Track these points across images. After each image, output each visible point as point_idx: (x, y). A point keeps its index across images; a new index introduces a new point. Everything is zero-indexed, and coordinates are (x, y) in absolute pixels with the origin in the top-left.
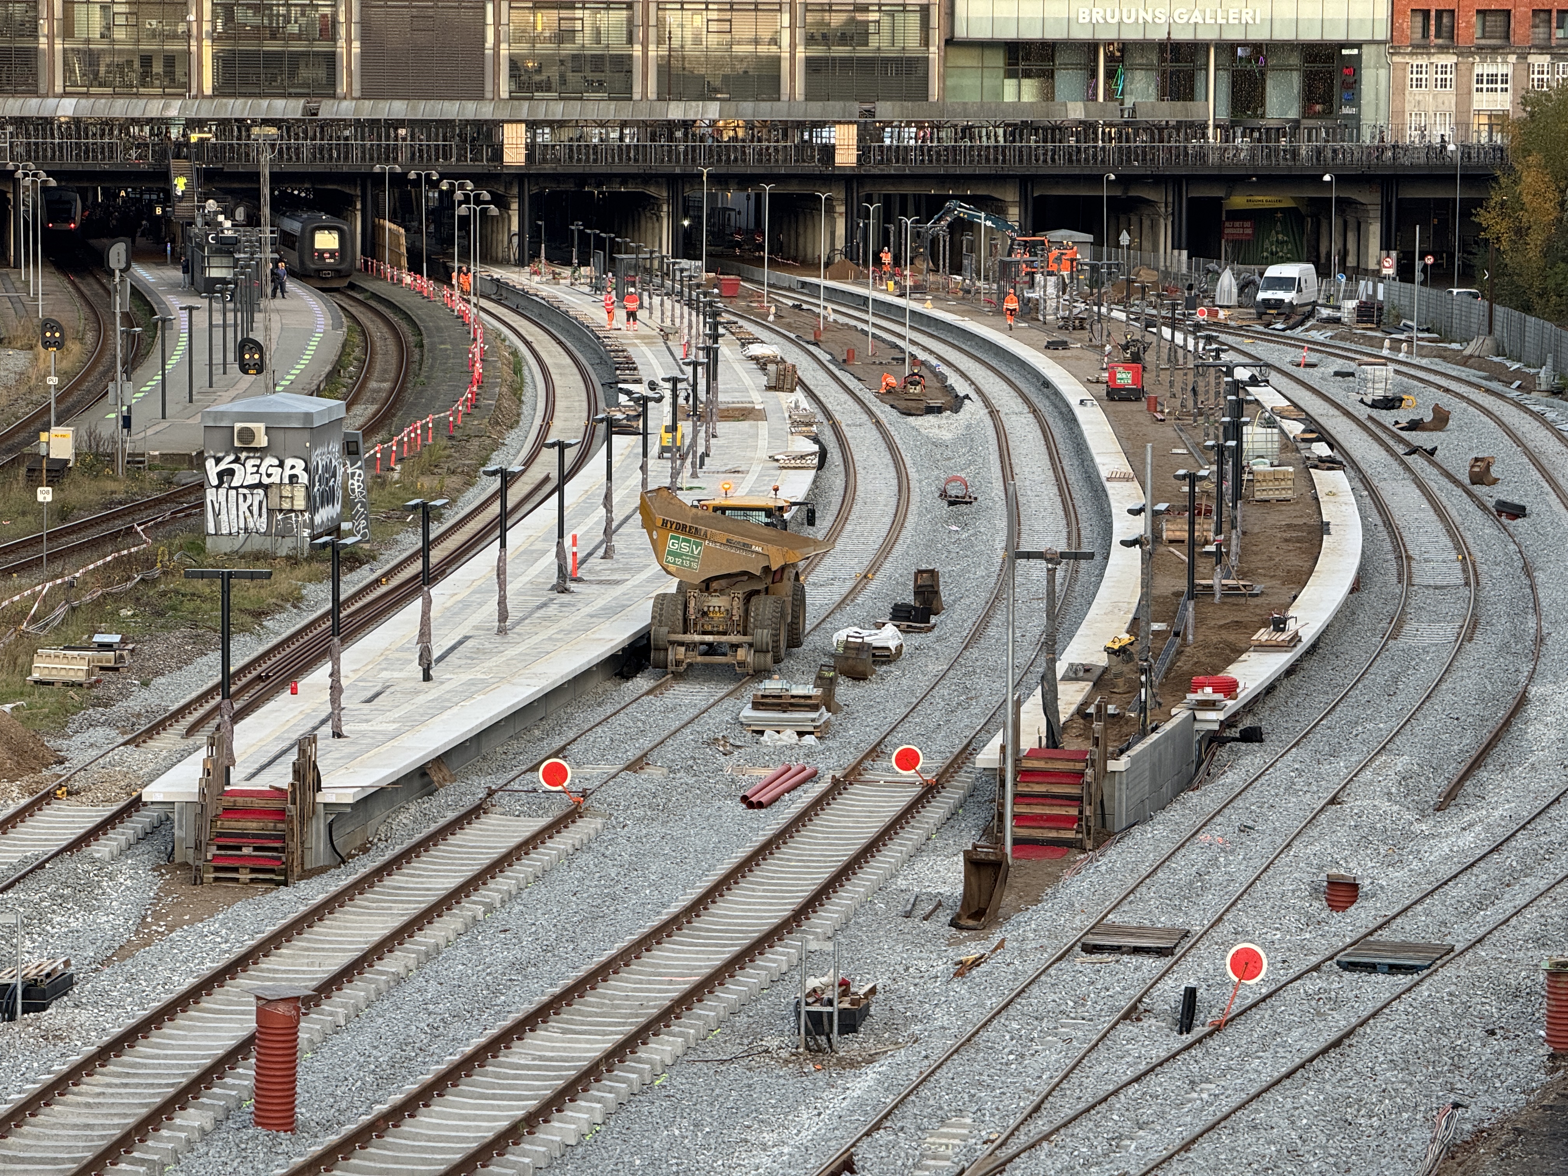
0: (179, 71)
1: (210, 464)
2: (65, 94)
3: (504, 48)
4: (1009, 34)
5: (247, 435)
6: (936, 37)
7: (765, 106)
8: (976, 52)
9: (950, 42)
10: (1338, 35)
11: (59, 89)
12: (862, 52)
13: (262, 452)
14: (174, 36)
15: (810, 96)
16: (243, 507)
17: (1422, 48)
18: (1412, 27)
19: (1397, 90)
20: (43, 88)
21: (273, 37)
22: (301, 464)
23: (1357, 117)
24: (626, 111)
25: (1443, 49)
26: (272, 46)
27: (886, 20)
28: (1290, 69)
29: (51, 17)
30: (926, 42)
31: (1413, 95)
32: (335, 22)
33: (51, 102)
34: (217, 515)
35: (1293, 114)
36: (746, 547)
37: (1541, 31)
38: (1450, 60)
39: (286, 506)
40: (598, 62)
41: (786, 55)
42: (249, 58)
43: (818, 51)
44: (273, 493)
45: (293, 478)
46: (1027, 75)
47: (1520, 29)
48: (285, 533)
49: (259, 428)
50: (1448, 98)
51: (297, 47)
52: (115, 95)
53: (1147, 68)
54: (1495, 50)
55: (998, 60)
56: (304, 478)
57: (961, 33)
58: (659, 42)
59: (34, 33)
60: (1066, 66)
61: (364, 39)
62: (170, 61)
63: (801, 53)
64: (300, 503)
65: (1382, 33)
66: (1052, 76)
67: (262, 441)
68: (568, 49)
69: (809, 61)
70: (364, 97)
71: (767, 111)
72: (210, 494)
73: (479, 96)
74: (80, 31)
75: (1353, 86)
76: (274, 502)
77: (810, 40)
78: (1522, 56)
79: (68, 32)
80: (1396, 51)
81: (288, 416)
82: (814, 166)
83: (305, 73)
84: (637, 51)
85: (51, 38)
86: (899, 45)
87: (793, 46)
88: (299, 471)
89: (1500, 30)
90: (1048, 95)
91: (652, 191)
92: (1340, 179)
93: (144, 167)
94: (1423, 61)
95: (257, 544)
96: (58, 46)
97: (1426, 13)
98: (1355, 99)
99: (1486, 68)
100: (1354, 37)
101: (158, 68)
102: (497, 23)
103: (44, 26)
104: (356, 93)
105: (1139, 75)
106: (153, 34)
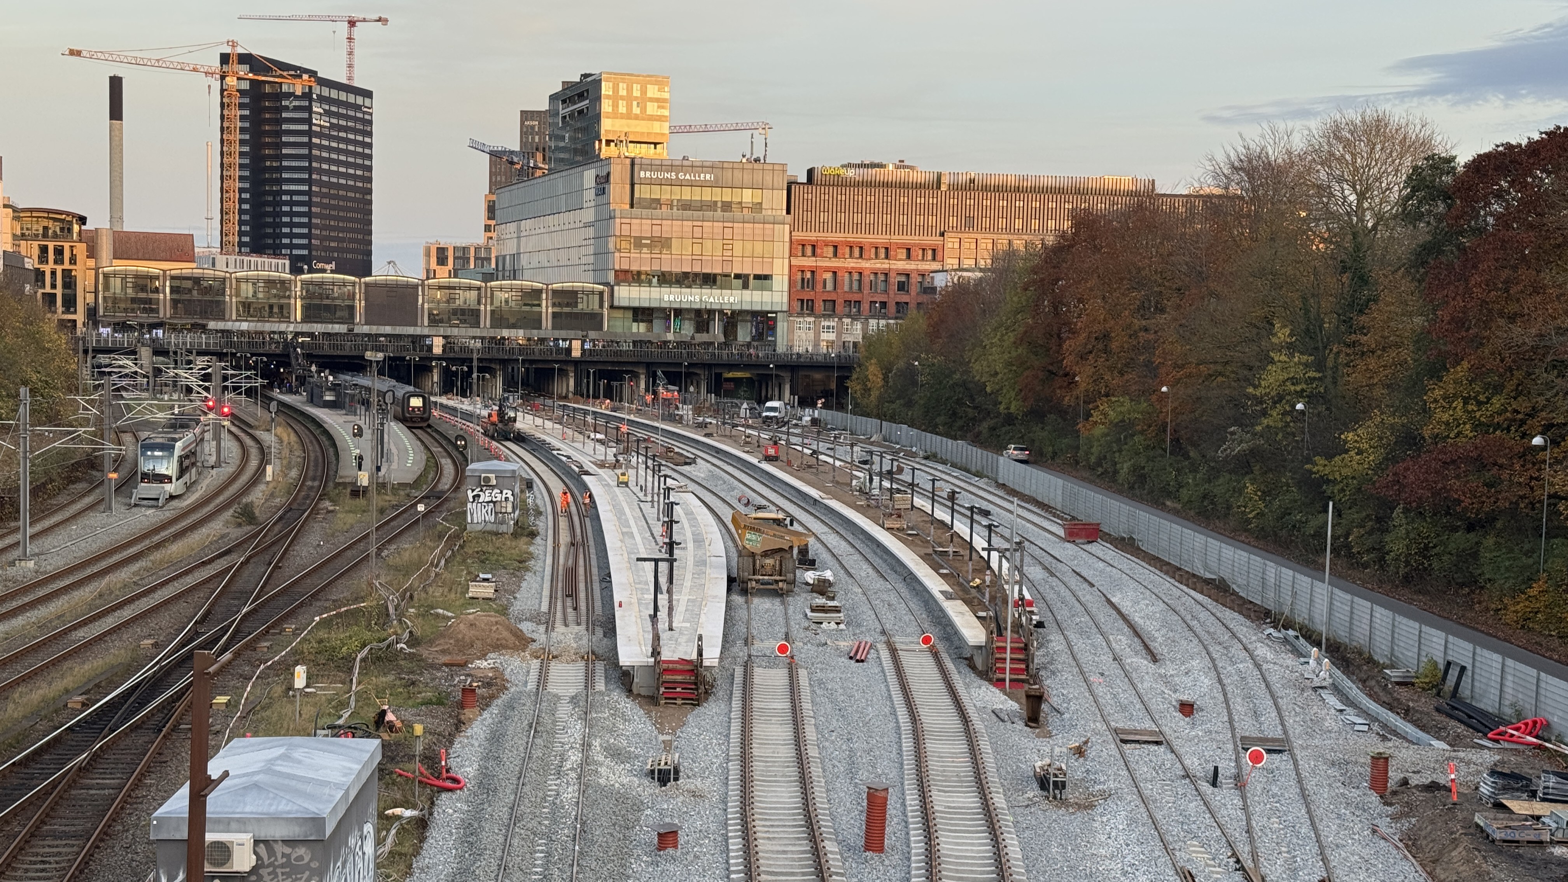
0: (285, 312)
1: (469, 492)
2: (237, 320)
3: (426, 306)
4: (636, 304)
5: (487, 479)
6: (606, 305)
7: (535, 332)
8: (622, 311)
9: (612, 307)
10: (767, 308)
11: (234, 318)
12: (575, 310)
13: (493, 487)
14: (284, 297)
15: (554, 328)
16: (484, 511)
17: (801, 314)
18: (797, 306)
19: (791, 331)
20: (227, 317)
21: (328, 298)
22: (510, 492)
23: (775, 342)
24: (476, 332)
25: (809, 315)
26: (326, 302)
27: (585, 297)
28: (747, 321)
29: (231, 288)
30: (601, 306)
31: (798, 333)
32: (354, 294)
33: (230, 323)
34: (472, 515)
35: (748, 339)
36: (782, 537)
37: (847, 309)
38: (812, 319)
39: (503, 510)
40: (463, 312)
41: (544, 310)
42: (318, 307)
43: (557, 310)
44: (498, 505)
45: (507, 499)
46: (642, 321)
47: (839, 308)
48: (503, 522)
49: (492, 476)
50: (811, 334)
51: (338, 302)
52: (258, 321)
53: (690, 319)
54: (829, 316)
55: (630, 314)
56: (511, 498)
57: (616, 303)
58: (492, 304)
59: (223, 294)
60: (657, 318)
61: (366, 300)
62: (281, 307)
63: (550, 310)
64: (510, 510)
65: (785, 308)
66: (651, 321)
67: (494, 482)
68: (453, 306)
69: (553, 313)
70: (366, 324)
71: (535, 334)
72: (469, 505)
73: (416, 325)
74: (243, 294)
75: (772, 329)
76: (498, 509)
77: (554, 305)
78: (840, 319)
79: (238, 295)
80: (791, 315)
81: (505, 471)
82: (562, 357)
83: (338, 314)
84: (482, 307)
85: (231, 296)
86: (591, 307)
87: (547, 307)
88: (509, 495)
89: (831, 308)
90: (650, 329)
91: (493, 366)
92: (777, 367)
93: (278, 351)
94: (801, 320)
95: (489, 527)
96: (234, 300)
97: (802, 301)
98: (774, 334)
99: (826, 323)
100: (774, 309)
101: (276, 310)
102: (423, 295)
103: (228, 292)
104: (363, 322)
105: (687, 322)
106: (275, 296)
